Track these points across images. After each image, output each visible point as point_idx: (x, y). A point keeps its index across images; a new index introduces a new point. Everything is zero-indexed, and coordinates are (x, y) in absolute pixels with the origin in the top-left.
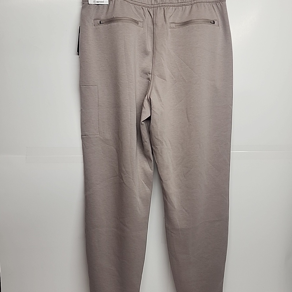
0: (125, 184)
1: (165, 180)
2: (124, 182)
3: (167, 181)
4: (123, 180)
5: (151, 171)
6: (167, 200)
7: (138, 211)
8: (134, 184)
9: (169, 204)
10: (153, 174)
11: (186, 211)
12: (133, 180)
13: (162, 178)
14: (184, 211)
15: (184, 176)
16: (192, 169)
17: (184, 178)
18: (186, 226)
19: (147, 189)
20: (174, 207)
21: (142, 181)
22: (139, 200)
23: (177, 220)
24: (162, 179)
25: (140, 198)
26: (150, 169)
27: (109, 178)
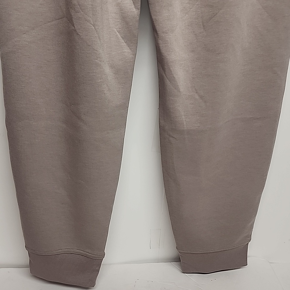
0: (78, 34)
1: (163, 32)
2: (75, 31)
3: (167, 33)
4: (73, 26)
5: (135, 10)
6: (165, 74)
7: (105, 92)
8: (97, 35)
9: (168, 82)
10: (138, 19)
11: (201, 97)
12: (94, 25)
13: (157, 27)
14: (197, 97)
15: (204, 26)
16: (221, 9)
17: (202, 30)
18: (199, 126)
19: (127, 50)
20: (177, 87)
21: (116, 33)
22: (107, 70)
23: (183, 113)
24: (157, 29)
25: (112, 67)
26: (133, 6)
27: (50, 22)
